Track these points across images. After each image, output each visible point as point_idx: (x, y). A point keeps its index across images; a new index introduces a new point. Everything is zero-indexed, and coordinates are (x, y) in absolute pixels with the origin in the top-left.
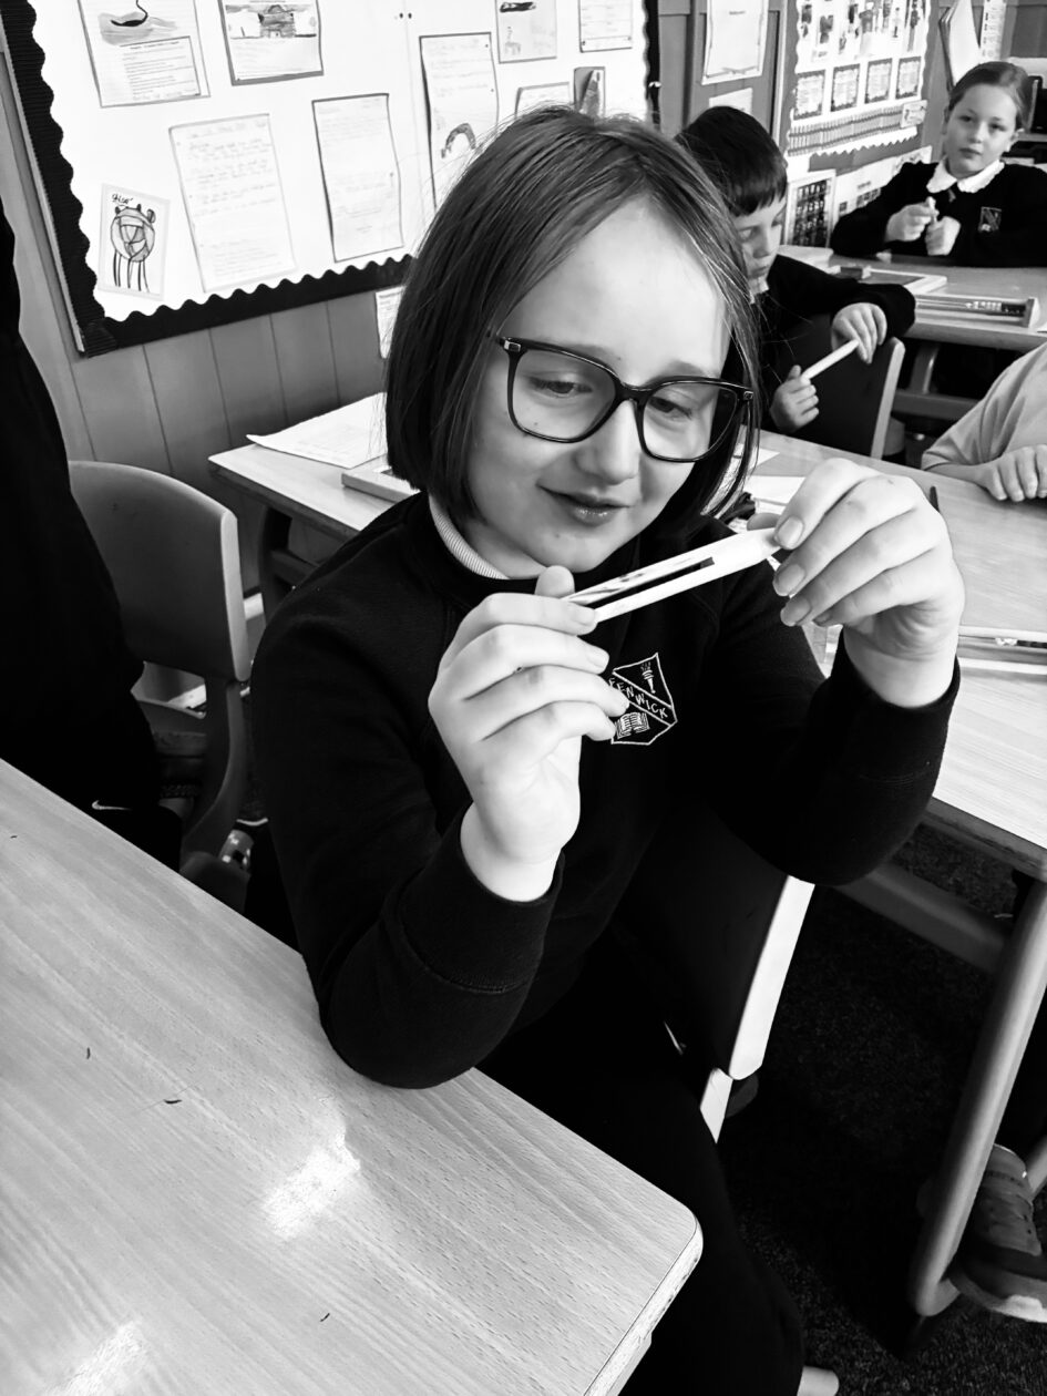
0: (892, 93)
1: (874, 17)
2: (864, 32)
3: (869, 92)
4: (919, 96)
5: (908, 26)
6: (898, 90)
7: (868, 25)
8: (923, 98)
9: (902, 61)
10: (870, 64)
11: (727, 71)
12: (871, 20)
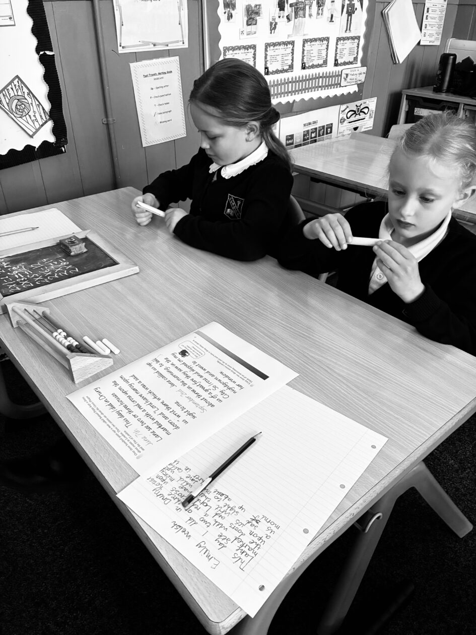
0: (331, 61)
1: (307, 7)
2: (296, 18)
3: (305, 60)
4: (359, 64)
5: (345, 15)
6: (336, 60)
7: (301, 12)
8: (363, 65)
9: (339, 39)
10: (305, 41)
11: (147, 44)
12: (304, 9)
